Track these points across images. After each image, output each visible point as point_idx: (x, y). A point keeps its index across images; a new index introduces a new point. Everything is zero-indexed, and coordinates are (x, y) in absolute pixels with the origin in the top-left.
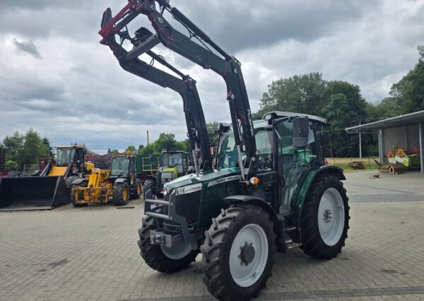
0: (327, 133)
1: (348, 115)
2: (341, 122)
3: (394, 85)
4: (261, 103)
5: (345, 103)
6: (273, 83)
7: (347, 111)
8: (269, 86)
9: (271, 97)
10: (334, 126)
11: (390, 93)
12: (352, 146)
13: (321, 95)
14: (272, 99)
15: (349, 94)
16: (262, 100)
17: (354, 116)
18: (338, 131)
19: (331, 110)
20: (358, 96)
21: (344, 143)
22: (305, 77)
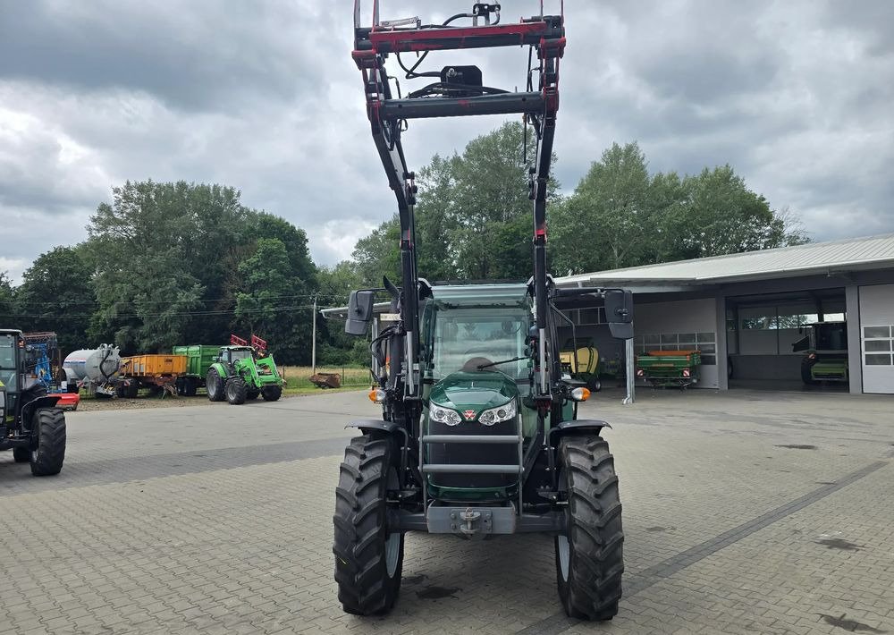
0: (246, 314)
1: (288, 283)
2: (277, 295)
3: (360, 241)
4: (93, 226)
5: (283, 260)
6: (128, 187)
7: (288, 275)
8: (117, 191)
9: (117, 216)
10: (264, 302)
11: (354, 254)
12: (296, 344)
13: (237, 236)
14: (121, 223)
15: (291, 243)
16: (94, 220)
17: (300, 286)
18: (270, 313)
19: (257, 267)
20: (304, 251)
21: (281, 336)
22: (204, 191)
